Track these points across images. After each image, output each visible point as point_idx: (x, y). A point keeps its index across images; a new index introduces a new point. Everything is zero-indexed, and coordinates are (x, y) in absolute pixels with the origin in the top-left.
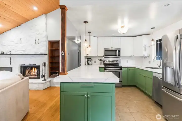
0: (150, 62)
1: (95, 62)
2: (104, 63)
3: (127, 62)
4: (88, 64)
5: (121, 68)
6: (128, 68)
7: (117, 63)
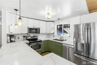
0: (54, 36)
1: (18, 38)
2: (27, 38)
3: (42, 36)
4: (11, 41)
5: (41, 41)
6: (45, 41)
7: (37, 38)
